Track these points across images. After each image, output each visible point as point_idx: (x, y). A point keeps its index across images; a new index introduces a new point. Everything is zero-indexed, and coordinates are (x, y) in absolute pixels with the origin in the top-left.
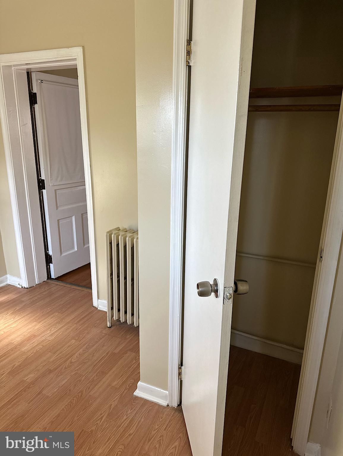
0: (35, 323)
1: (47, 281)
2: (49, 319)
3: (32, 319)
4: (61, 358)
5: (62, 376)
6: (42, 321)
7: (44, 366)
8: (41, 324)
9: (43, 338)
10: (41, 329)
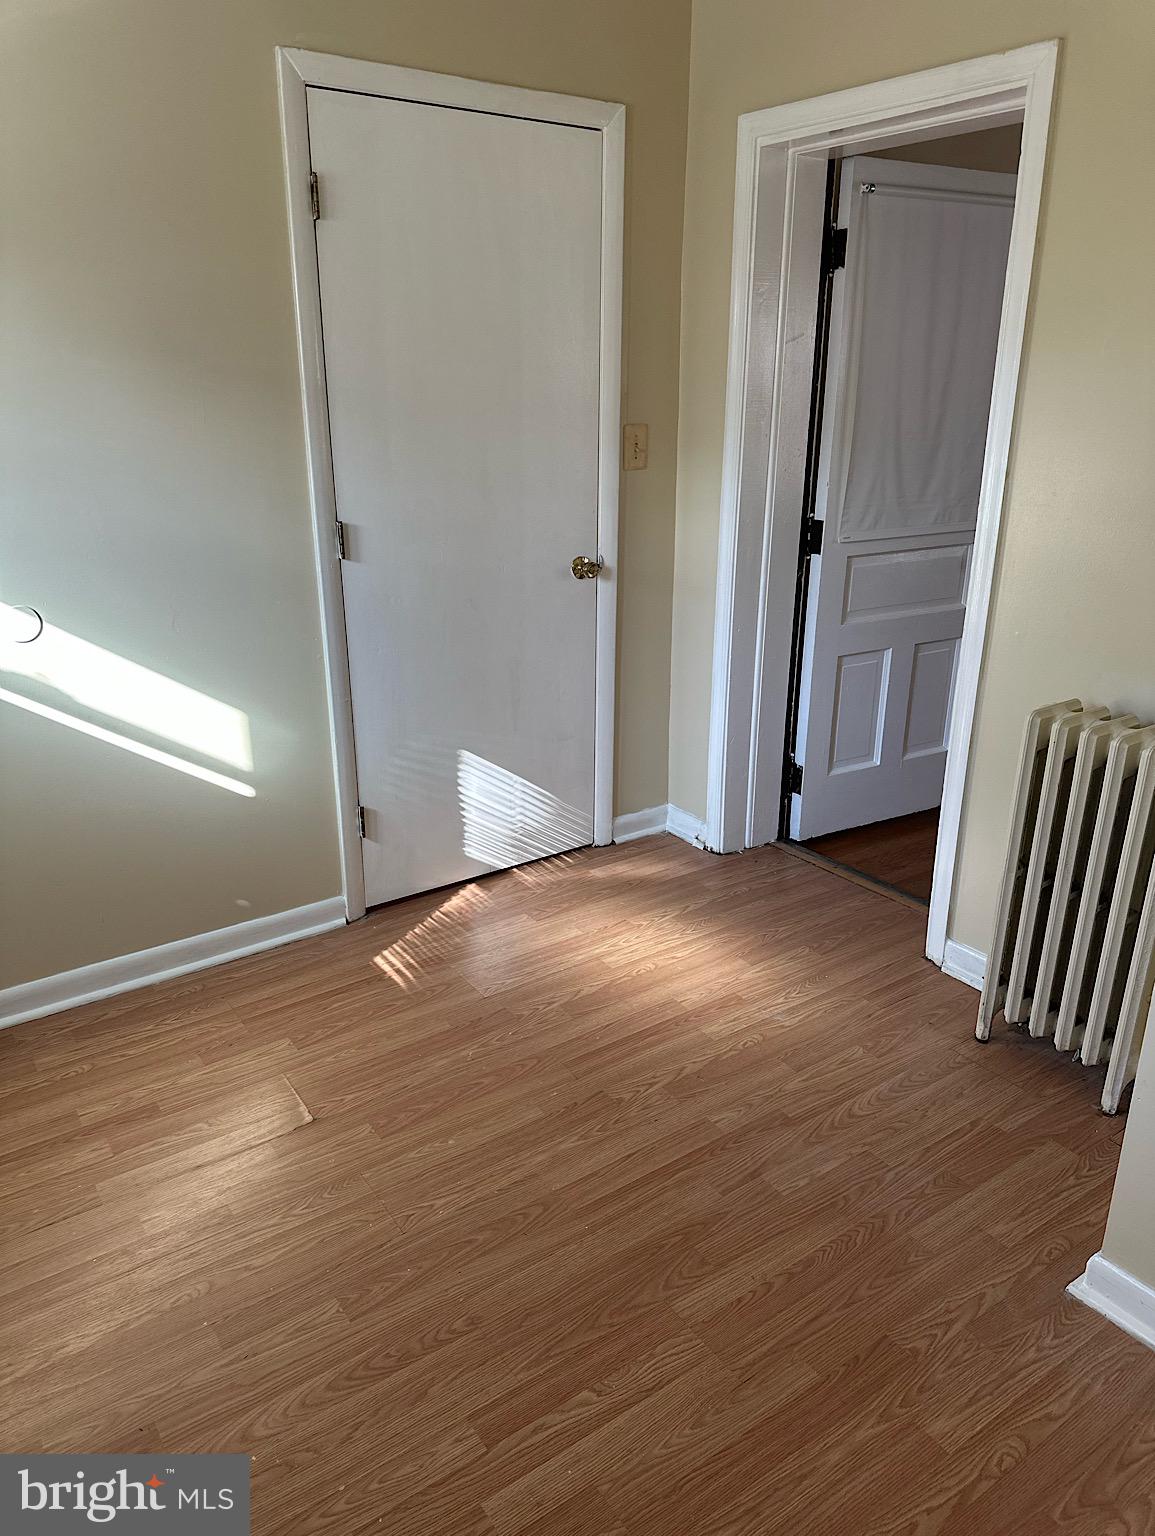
0: (741, 961)
1: (777, 845)
2: (783, 962)
3: (733, 946)
4: (818, 1092)
5: (819, 1149)
6: (762, 960)
7: (768, 1098)
8: (758, 969)
9: (765, 1014)
10: (759, 984)
